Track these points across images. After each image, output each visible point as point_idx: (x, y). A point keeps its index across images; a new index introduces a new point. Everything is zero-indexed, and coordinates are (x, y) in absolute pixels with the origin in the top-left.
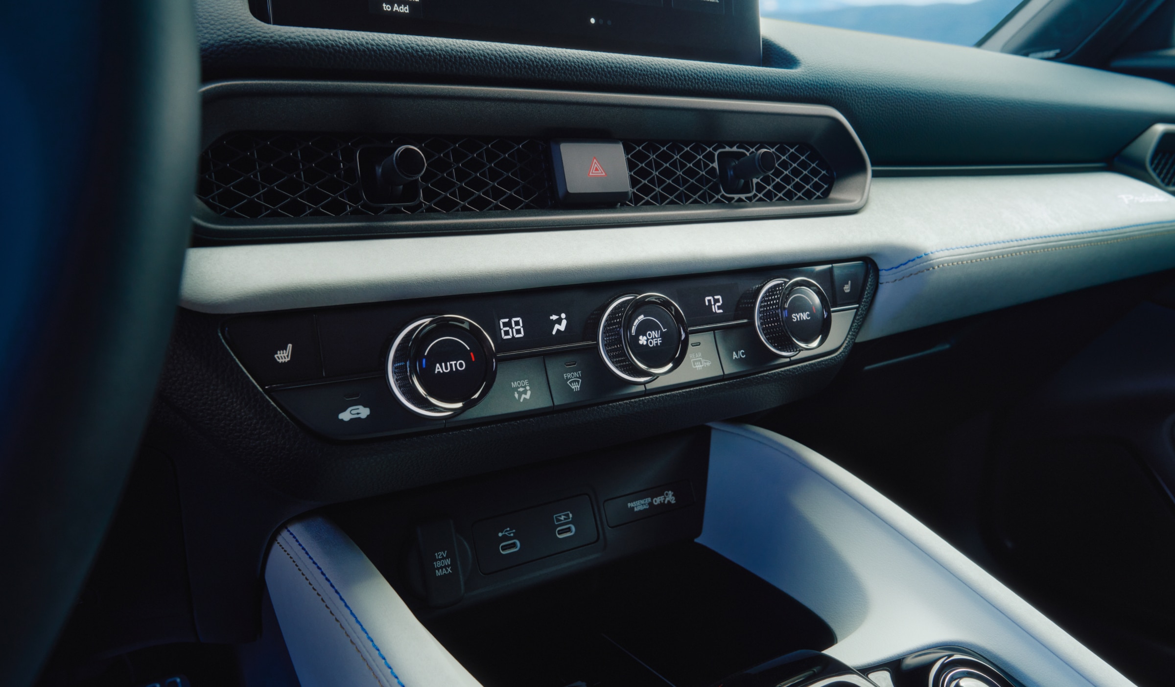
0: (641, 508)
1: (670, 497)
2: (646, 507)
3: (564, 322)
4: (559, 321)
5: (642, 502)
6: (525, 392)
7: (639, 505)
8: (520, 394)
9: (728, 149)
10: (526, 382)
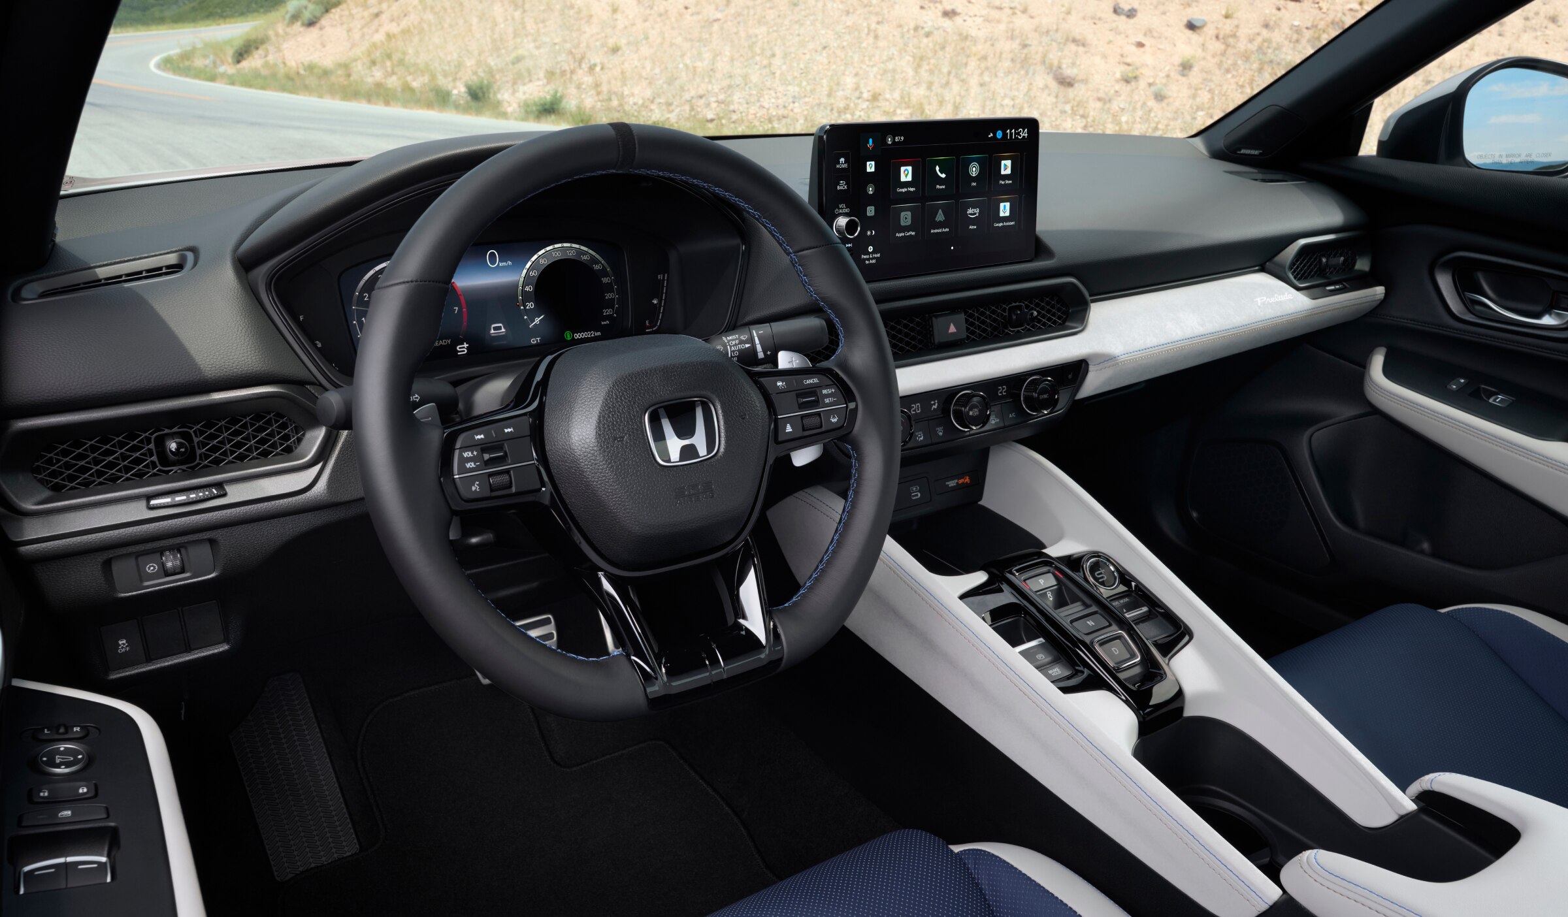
0: (952, 485)
1: (967, 480)
2: (955, 484)
3: (936, 404)
4: (934, 404)
5: (953, 482)
6: (921, 437)
7: (952, 483)
8: (919, 437)
9: (1014, 304)
10: (921, 433)
